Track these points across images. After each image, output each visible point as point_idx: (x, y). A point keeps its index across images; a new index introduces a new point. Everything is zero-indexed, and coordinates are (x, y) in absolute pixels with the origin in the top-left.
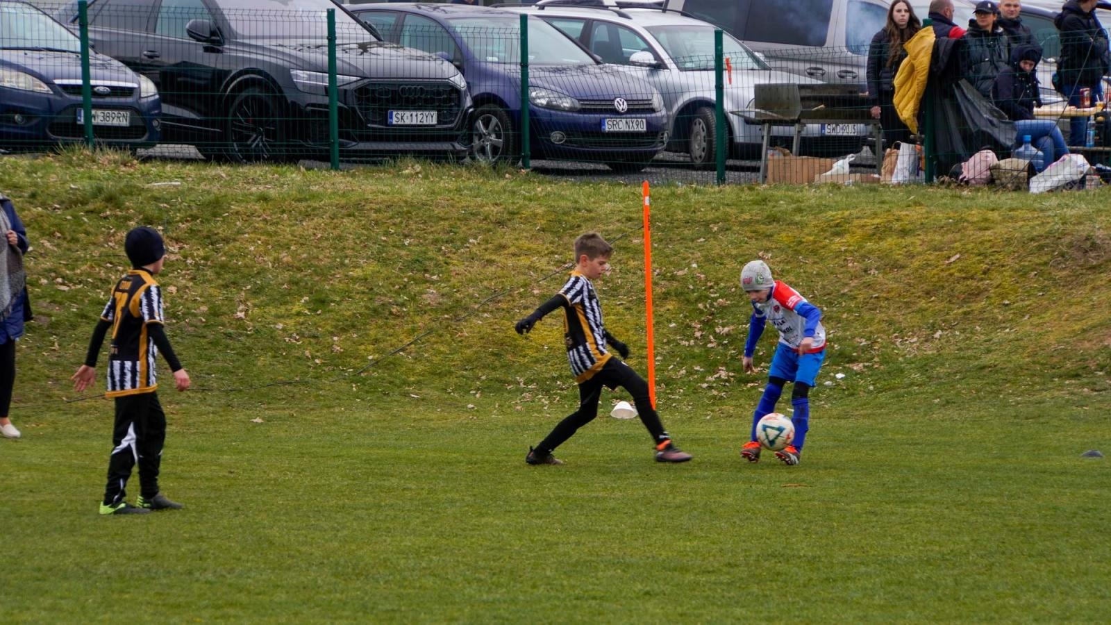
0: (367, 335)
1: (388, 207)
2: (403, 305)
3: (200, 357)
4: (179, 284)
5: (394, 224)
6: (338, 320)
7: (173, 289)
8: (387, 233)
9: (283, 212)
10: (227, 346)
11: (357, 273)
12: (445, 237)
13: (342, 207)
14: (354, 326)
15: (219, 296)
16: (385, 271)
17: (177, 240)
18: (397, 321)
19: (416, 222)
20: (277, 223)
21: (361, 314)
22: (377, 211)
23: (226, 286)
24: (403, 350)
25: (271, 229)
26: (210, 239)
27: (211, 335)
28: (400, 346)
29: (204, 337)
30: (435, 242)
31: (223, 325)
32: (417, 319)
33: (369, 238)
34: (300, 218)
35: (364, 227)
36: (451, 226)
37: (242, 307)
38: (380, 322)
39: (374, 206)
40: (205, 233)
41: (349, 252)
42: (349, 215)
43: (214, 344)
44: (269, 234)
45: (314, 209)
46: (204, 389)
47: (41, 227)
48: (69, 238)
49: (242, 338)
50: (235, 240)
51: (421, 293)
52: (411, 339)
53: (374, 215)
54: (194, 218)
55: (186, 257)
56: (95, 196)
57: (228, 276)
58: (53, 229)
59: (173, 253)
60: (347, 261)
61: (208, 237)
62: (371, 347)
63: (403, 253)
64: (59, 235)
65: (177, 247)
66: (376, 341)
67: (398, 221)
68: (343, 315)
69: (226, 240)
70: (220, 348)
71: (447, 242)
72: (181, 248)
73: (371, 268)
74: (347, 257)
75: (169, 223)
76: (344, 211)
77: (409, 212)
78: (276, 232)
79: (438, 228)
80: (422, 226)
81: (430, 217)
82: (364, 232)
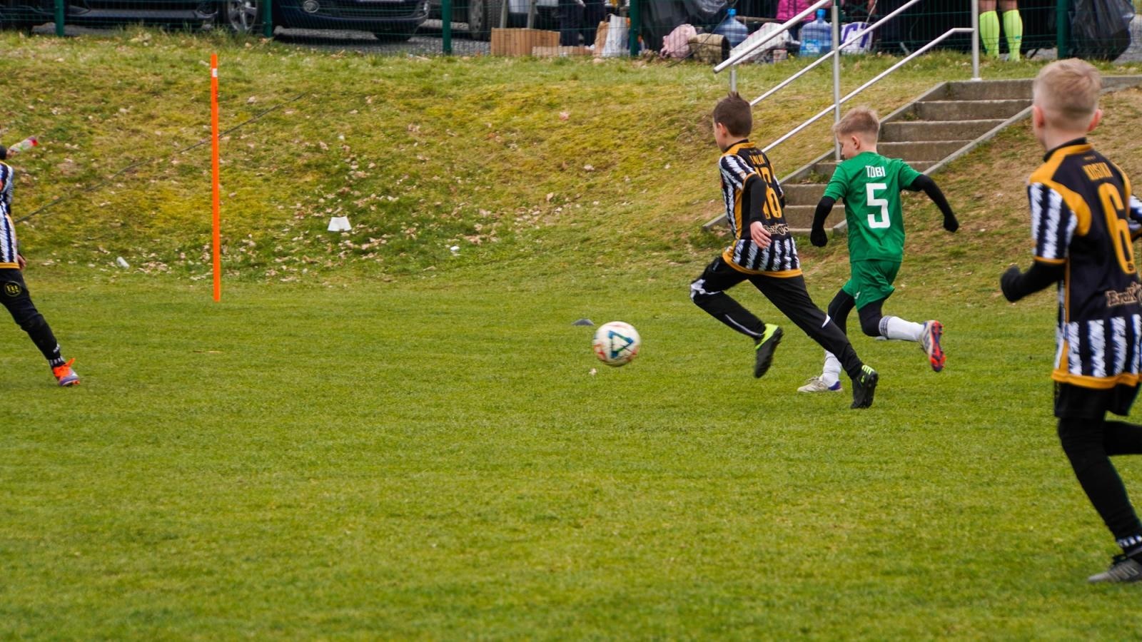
1: (44, 75)
2: (35, 174)
5: (45, 93)
8: (35, 102)
12: (93, 106)
18: (26, 191)
19: (69, 91)
22: (32, 79)
24: (27, 219)
28: (26, 215)
30: (83, 111)
32: (48, 188)
33: (16, 107)
35: (14, 95)
36: (104, 95)
39: (28, 74)
51: (57, 163)
52: (38, 208)
53: (26, 84)
63: (46, 121)
67: (49, 89)
71: (96, 111)
77: (63, 81)
79: (90, 97)
80: (74, 95)
81: (84, 86)
82: (13, 100)
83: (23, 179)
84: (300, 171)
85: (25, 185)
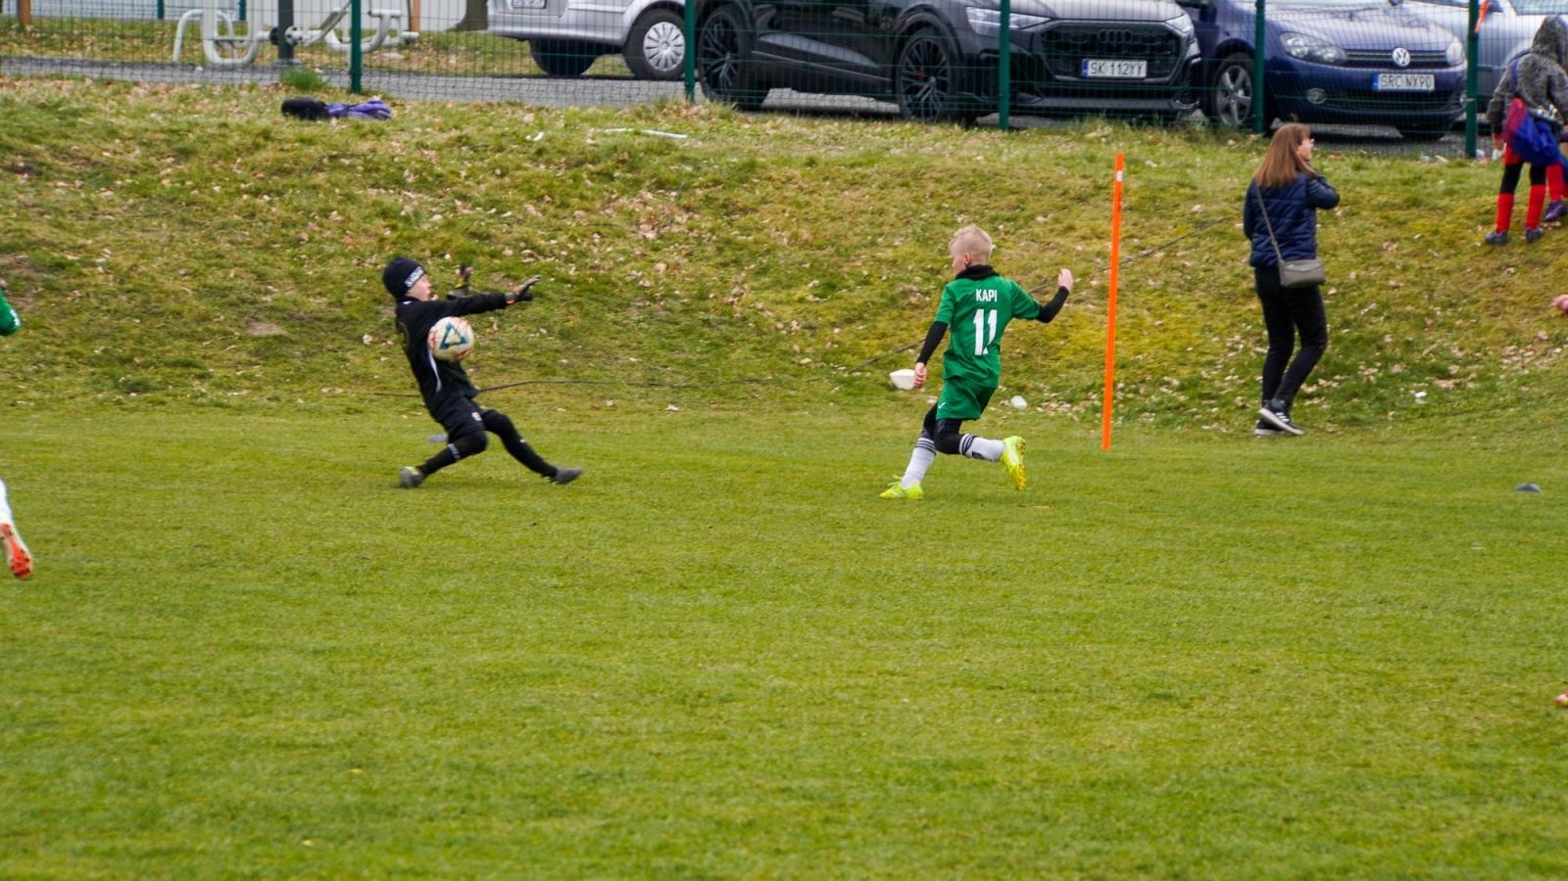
0: (875, 327)
1: (952, 176)
2: (927, 293)
3: (663, 347)
4: (670, 261)
5: (951, 197)
6: (845, 309)
7: (662, 266)
9: (826, 179)
10: (701, 335)
11: (889, 254)
12: (1007, 214)
13: (899, 175)
14: (861, 318)
15: (714, 277)
16: (921, 253)
17: (688, 209)
18: (916, 313)
19: (979, 196)
20: (812, 192)
21: (873, 303)
22: (938, 181)
23: (725, 265)
25: (802, 198)
26: (728, 209)
27: (685, 321)
29: (677, 323)
30: (994, 219)
31: (706, 310)
34: (844, 186)
35: (916, 200)
36: (1018, 200)
37: (735, 290)
38: (895, 313)
39: (934, 175)
40: (721, 202)
41: (886, 229)
42: (902, 185)
43: (686, 332)
44: (799, 205)
45: (863, 177)
46: (652, 383)
47: (531, 189)
48: (558, 202)
49: (723, 327)
50: (755, 211)
53: (931, 186)
54: (716, 183)
55: (691, 230)
56: (608, 155)
57: (729, 253)
58: (543, 191)
59: (678, 224)
60: (880, 240)
61: (724, 206)
62: (875, 342)
64: (547, 198)
65: (686, 216)
66: (884, 335)
67: (957, 193)
68: (852, 303)
69: (744, 211)
70: (692, 337)
71: (1008, 220)
72: (690, 218)
73: (903, 246)
74: (881, 235)
75: (685, 188)
76: (899, 180)
77: (974, 183)
78: (808, 204)
79: (1004, 203)
80: (986, 201)
81: (998, 190)
82: (914, 205)
83: (913, 300)
84: (1244, 296)
85: (915, 307)
